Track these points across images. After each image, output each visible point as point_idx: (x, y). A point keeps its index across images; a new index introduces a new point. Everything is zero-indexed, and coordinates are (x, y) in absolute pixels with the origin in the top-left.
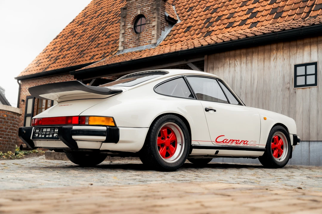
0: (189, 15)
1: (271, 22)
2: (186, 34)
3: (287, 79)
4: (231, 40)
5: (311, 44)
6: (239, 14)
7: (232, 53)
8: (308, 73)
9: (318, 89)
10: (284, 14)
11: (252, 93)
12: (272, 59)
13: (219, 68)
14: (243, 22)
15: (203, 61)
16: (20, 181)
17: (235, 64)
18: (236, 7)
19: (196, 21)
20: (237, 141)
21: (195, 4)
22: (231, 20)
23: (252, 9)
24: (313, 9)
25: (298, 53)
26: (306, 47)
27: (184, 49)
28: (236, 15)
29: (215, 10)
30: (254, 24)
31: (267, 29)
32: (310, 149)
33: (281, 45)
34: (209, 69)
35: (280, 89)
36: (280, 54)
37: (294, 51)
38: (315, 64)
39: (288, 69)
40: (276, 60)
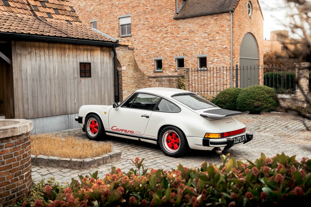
5: (87, 50)
12: (66, 55)
13: (26, 55)
17: (40, 55)
33: (71, 46)
34: (17, 55)
35: (72, 78)
36: (71, 53)
37: (79, 52)
38: (90, 64)
39: (76, 65)
40: (69, 57)
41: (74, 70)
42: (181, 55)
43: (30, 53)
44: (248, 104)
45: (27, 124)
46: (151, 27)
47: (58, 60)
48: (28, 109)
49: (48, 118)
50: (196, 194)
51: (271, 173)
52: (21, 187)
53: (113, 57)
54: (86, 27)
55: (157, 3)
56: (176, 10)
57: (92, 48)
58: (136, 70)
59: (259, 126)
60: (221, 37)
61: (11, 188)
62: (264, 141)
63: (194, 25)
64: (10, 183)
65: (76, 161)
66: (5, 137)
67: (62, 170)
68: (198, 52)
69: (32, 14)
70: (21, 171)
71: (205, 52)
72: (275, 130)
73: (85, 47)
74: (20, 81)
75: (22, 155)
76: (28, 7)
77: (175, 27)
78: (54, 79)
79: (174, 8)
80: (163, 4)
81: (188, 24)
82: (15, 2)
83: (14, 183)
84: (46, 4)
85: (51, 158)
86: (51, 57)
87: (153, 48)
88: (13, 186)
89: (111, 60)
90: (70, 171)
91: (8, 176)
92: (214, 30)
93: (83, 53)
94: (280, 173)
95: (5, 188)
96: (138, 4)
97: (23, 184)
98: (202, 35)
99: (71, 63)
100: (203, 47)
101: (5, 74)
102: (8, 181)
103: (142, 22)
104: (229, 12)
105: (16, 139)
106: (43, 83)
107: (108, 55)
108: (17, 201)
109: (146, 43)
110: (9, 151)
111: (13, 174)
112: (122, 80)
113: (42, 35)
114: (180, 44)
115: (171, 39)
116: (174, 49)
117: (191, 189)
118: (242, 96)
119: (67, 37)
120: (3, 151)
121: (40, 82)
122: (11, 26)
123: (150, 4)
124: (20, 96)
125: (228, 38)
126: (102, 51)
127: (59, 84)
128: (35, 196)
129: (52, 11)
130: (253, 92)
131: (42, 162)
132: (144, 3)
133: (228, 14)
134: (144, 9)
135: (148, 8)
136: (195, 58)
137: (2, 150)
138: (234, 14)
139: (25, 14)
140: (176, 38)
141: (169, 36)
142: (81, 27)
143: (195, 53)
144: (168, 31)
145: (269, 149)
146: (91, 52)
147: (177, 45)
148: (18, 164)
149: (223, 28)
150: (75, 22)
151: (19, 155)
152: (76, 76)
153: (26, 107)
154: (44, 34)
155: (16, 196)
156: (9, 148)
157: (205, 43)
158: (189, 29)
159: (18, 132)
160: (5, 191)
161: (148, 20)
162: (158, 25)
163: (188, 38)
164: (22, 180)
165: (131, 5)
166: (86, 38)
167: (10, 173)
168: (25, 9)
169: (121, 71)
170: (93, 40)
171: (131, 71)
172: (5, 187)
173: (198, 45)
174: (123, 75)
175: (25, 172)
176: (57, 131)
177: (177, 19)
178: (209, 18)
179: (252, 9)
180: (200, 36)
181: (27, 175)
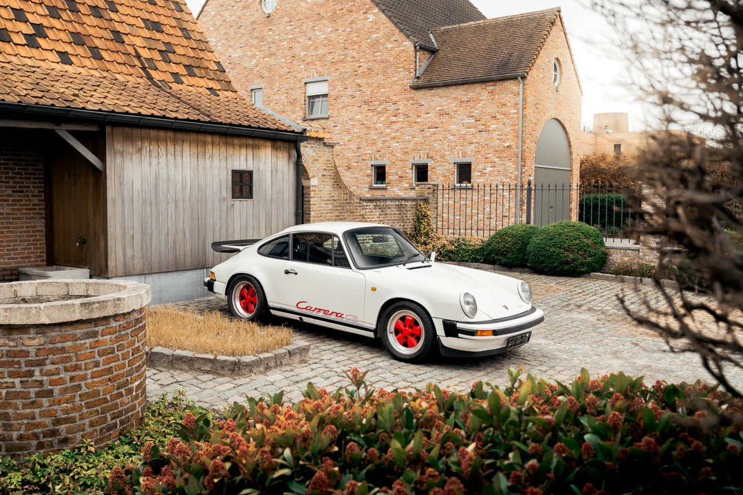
3: (224, 187)
5: (246, 147)
9: (254, 203)
13: (132, 155)
17: (159, 154)
25: (235, 156)
26: (242, 149)
33: (217, 139)
34: (115, 153)
36: (216, 151)
37: (230, 151)
38: (251, 173)
39: (225, 174)
40: (212, 159)
41: (221, 184)
42: (422, 158)
43: (140, 150)
44: (550, 257)
45: (141, 293)
46: (366, 103)
47: (192, 164)
48: (133, 256)
49: (169, 274)
50: (465, 441)
51: (599, 409)
52: (128, 408)
53: (296, 160)
54: (244, 102)
55: (379, 56)
56: (416, 70)
57: (257, 142)
58: (338, 185)
59: (570, 299)
60: (501, 126)
61: (109, 410)
62: (577, 329)
63: (449, 101)
64: (108, 402)
65: (225, 361)
66: (102, 316)
67: (198, 377)
68: (456, 153)
69: (144, 75)
70: (129, 378)
71: (469, 152)
72: (599, 308)
73: (243, 141)
74: (119, 203)
75: (130, 349)
76: (136, 62)
77: (412, 104)
78: (184, 200)
79: (412, 66)
80: (391, 59)
81: (437, 99)
82: (113, 52)
83: (116, 401)
84: (171, 55)
85: (179, 352)
86: (179, 158)
87: (369, 142)
88: (113, 408)
89: (292, 167)
90: (214, 379)
91: (105, 387)
92: (488, 111)
93: (238, 153)
94: (616, 411)
95: (99, 410)
96: (342, 57)
97: (131, 404)
98: (464, 121)
99: (216, 171)
100: (465, 143)
101: (91, 188)
102: (104, 397)
103: (350, 92)
104: (517, 78)
105: (121, 319)
106: (163, 206)
107: (286, 155)
108: (121, 434)
109: (356, 133)
110: (109, 342)
111: (114, 385)
112: (309, 205)
113: (164, 117)
114: (421, 136)
115: (404, 125)
116: (410, 146)
117: (457, 432)
118: (538, 241)
119: (209, 122)
120: (97, 341)
121: (157, 204)
122: (105, 98)
123: (366, 58)
124: (119, 232)
125: (514, 128)
126: (274, 148)
127: (192, 210)
128: (152, 426)
129: (181, 70)
130: (560, 235)
131: (162, 360)
132: (354, 55)
133: (516, 81)
134: (353, 67)
135: (361, 64)
136: (450, 164)
137: (96, 339)
138: (526, 82)
139: (131, 75)
140: (414, 124)
141: (401, 120)
142: (236, 101)
143: (450, 155)
144: (399, 111)
145: (587, 347)
146: (255, 150)
147: (415, 137)
148: (123, 366)
149: (504, 109)
150: (224, 92)
151: (126, 350)
152: (224, 194)
153: (129, 252)
154: (167, 115)
155: (118, 426)
156: (109, 336)
157: (469, 136)
158: (440, 108)
159: (126, 306)
160: (100, 416)
161: (361, 89)
162: (381, 99)
163: (437, 126)
164: (130, 396)
165: (329, 58)
166: (246, 123)
167: (109, 383)
168: (130, 66)
169: (309, 188)
170: (259, 128)
171: (328, 187)
172: (99, 408)
173: (455, 140)
174: (312, 194)
175: (136, 380)
176: (186, 299)
177: (416, 88)
178: (478, 88)
179: (561, 73)
180: (459, 123)
181: (138, 387)
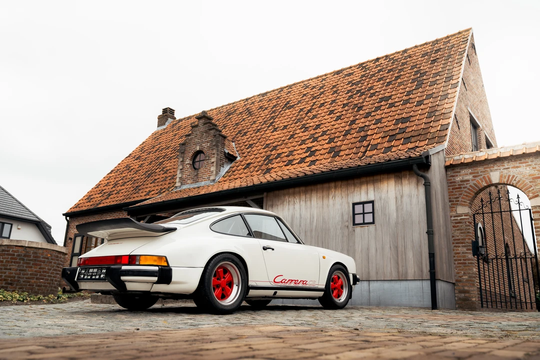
0: (249, 152)
1: (329, 160)
2: (246, 171)
3: (346, 217)
4: (290, 178)
5: (367, 183)
6: (298, 152)
7: (291, 190)
8: (365, 212)
9: (376, 227)
10: (342, 153)
11: (311, 231)
12: (331, 197)
13: (278, 205)
14: (302, 160)
15: (262, 198)
16: (59, 327)
17: (294, 202)
18: (295, 145)
19: (256, 158)
20: (295, 281)
21: (255, 142)
22: (291, 158)
23: (311, 148)
24: (368, 149)
25: (355, 192)
26: (363, 186)
27: (243, 186)
28: (295, 153)
29: (275, 148)
30: (313, 162)
31: (325, 167)
32: (369, 288)
33: (339, 183)
35: (339, 227)
36: (338, 193)
37: (352, 189)
38: (372, 203)
39: (346, 207)
40: (335, 198)
41: (342, 215)
43: (283, 202)
47: (318, 205)
57: (378, 177)
76: (363, 150)
84: (398, 136)
86: (308, 203)
93: (359, 189)
99: (338, 207)
107: (413, 180)
126: (398, 177)
